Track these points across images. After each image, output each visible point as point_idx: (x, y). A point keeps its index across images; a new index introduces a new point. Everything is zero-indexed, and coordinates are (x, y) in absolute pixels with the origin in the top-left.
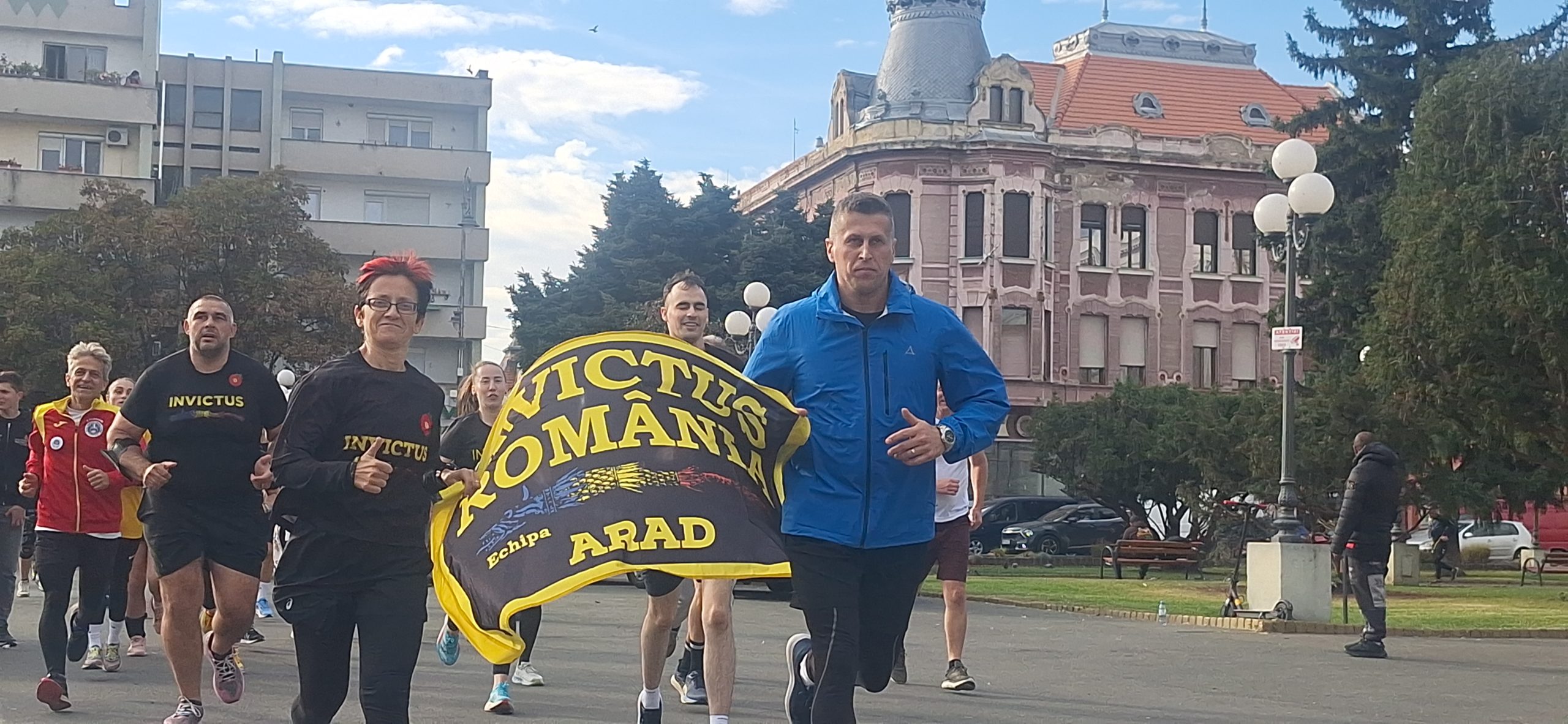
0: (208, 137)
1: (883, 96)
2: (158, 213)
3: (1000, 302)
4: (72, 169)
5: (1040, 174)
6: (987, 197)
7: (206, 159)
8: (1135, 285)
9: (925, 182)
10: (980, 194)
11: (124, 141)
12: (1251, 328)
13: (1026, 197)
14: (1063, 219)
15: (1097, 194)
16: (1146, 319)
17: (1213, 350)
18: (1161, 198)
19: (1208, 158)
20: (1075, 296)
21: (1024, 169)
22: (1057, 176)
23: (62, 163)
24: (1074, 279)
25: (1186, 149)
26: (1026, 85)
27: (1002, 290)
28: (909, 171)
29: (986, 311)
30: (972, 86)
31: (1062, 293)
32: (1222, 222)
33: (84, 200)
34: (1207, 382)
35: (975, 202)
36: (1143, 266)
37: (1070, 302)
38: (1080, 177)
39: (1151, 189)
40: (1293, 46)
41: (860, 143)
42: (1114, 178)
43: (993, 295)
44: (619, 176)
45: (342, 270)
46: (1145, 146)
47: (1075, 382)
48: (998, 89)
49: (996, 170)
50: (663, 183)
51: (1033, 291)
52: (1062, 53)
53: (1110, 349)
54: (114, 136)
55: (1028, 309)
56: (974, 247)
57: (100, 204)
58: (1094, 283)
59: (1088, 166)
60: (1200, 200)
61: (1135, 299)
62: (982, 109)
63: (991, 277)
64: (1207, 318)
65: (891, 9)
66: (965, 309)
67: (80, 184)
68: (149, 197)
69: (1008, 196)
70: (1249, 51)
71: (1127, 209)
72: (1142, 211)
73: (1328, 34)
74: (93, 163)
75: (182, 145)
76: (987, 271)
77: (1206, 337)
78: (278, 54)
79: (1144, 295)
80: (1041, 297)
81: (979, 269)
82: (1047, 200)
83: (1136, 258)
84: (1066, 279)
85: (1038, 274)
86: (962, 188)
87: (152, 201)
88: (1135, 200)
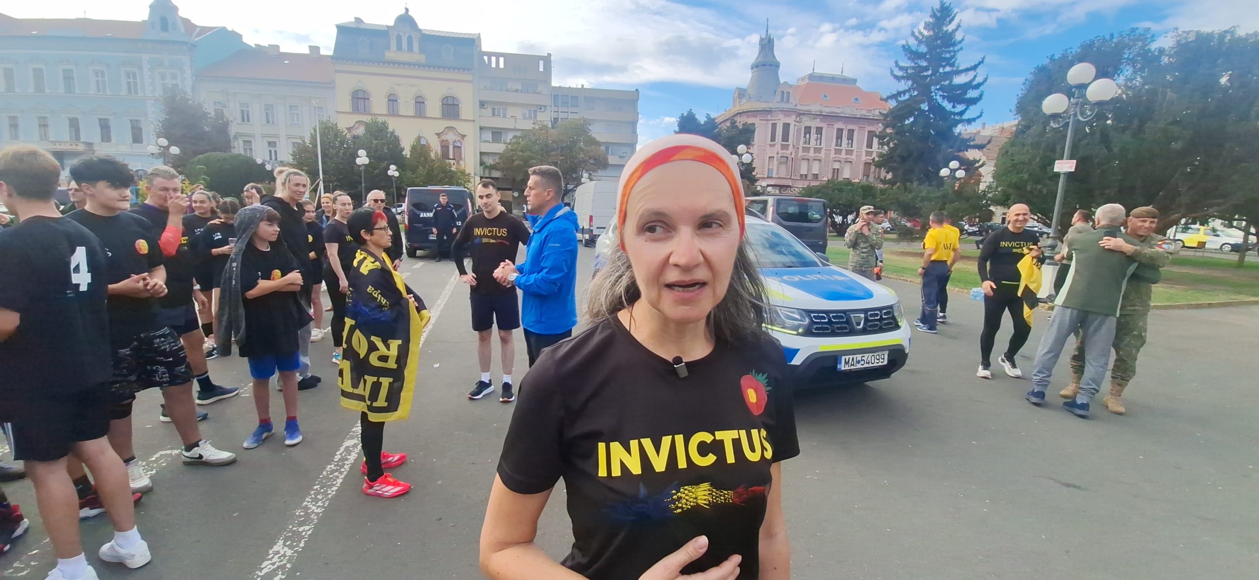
0: (565, 109)
1: (749, 95)
2: (551, 130)
3: (779, 155)
4: (530, 118)
5: (794, 117)
6: (778, 125)
7: (564, 115)
8: (818, 150)
9: (760, 120)
10: (776, 124)
11: (543, 110)
12: (839, 163)
13: (789, 125)
14: (799, 131)
15: (808, 124)
16: (820, 160)
17: (838, 169)
18: (828, 125)
19: (842, 113)
20: (801, 154)
21: (789, 116)
22: (798, 118)
23: (528, 116)
24: (801, 149)
25: (836, 110)
26: (791, 91)
27: (780, 152)
28: (755, 117)
29: (775, 158)
30: (775, 91)
31: (797, 153)
32: (844, 132)
33: (533, 126)
34: (835, 178)
35: (774, 126)
36: (820, 145)
37: (799, 155)
38: (805, 118)
39: (825, 122)
41: (742, 108)
42: (814, 119)
43: (778, 153)
44: (682, 114)
45: (600, 146)
46: (824, 109)
47: (799, 178)
48: (783, 92)
49: (781, 116)
50: (696, 116)
51: (789, 152)
52: (800, 82)
53: (809, 168)
54: (541, 109)
55: (787, 157)
56: (773, 139)
57: (537, 127)
58: (805, 150)
59: (807, 115)
60: (839, 125)
61: (817, 154)
62: (778, 97)
63: (778, 147)
64: (837, 160)
65: (752, 68)
66: (770, 157)
67: (532, 122)
68: (550, 125)
69: (784, 124)
70: (855, 81)
71: (817, 128)
72: (821, 128)
74: (535, 117)
75: (558, 112)
76: (776, 146)
77: (837, 166)
78: (583, 85)
79: (820, 153)
80: (791, 154)
81: (774, 145)
82: (795, 125)
83: (819, 141)
84: (798, 148)
85: (791, 147)
86: (770, 122)
88: (820, 125)
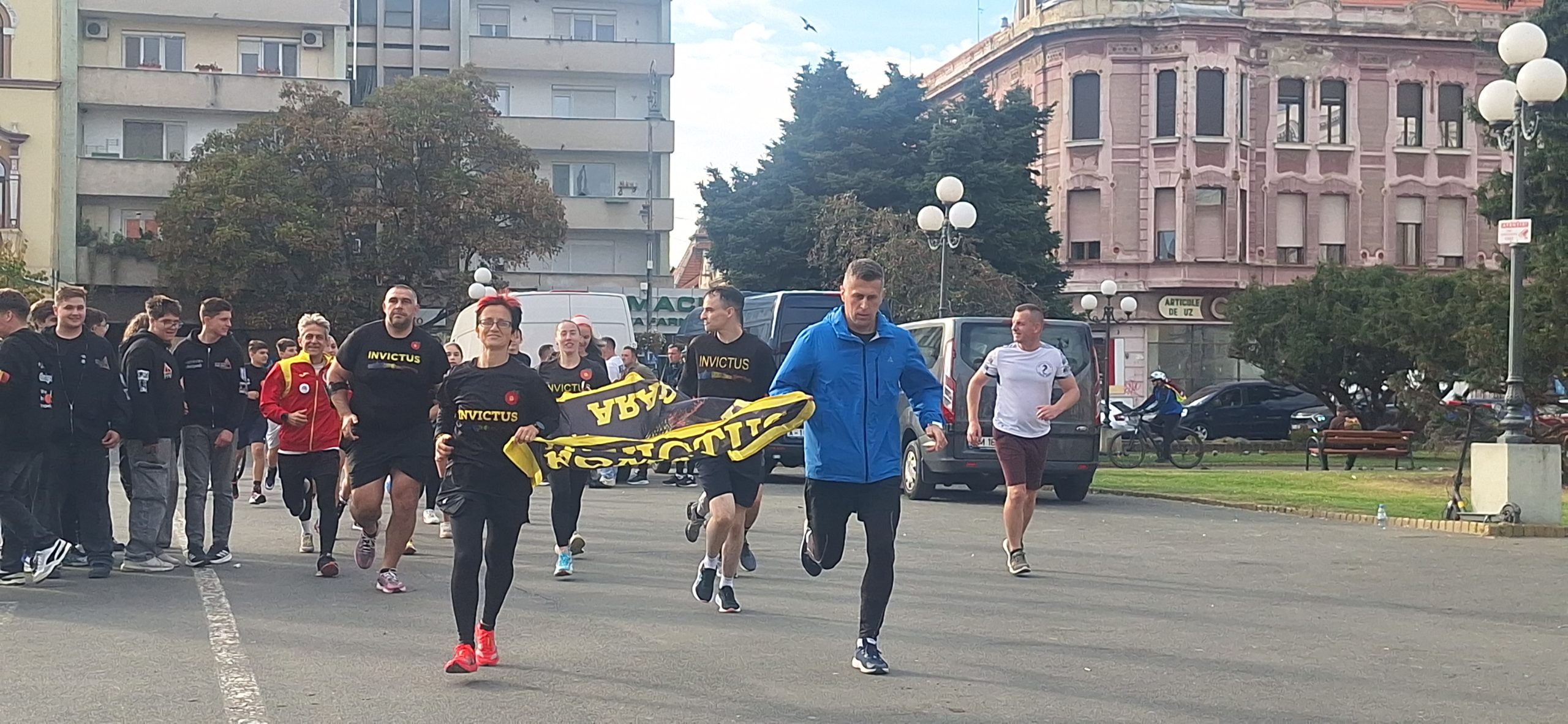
0: (399, 36)
2: (354, 113)
3: (1194, 183)
4: (271, 71)
5: (1234, 49)
6: (1179, 75)
7: (398, 58)
8: (1335, 161)
9: (1114, 61)
10: (1172, 72)
11: (319, 43)
12: (1458, 202)
13: (1221, 74)
14: (1260, 96)
15: (1294, 68)
16: (1346, 196)
17: (1418, 226)
18: (1362, 70)
19: (1412, 27)
20: (1272, 174)
21: (1218, 44)
22: (1253, 52)
23: (261, 66)
24: (1271, 156)
25: (1389, 19)
27: (1195, 170)
28: (1097, 49)
29: (1179, 192)
31: (1259, 171)
32: (1427, 93)
33: (284, 102)
34: (1412, 260)
35: (1167, 80)
36: (1344, 141)
37: (1267, 181)
38: (1277, 51)
39: (1352, 61)
41: (1047, 23)
42: (1313, 51)
43: (1186, 176)
44: (805, 68)
45: (534, 166)
46: (1344, 17)
47: (1273, 262)
49: (1189, 47)
50: (850, 74)
51: (1227, 170)
53: (1309, 227)
54: (311, 39)
55: (1223, 189)
56: (1166, 126)
57: (298, 106)
58: (1293, 160)
59: (1285, 40)
60: (1403, 71)
61: (1334, 175)
63: (1185, 157)
64: (1412, 193)
66: (1157, 190)
67: (279, 86)
68: (345, 98)
69: (1202, 73)
71: (1326, 82)
72: (1343, 84)
74: (291, 66)
75: (375, 45)
76: (1179, 151)
77: (1410, 213)
79: (1345, 171)
80: (1236, 176)
81: (1171, 149)
82: (1243, 76)
83: (1336, 130)
84: (1262, 156)
85: (1233, 153)
86: (1153, 66)
87: (348, 102)
88: (1335, 73)
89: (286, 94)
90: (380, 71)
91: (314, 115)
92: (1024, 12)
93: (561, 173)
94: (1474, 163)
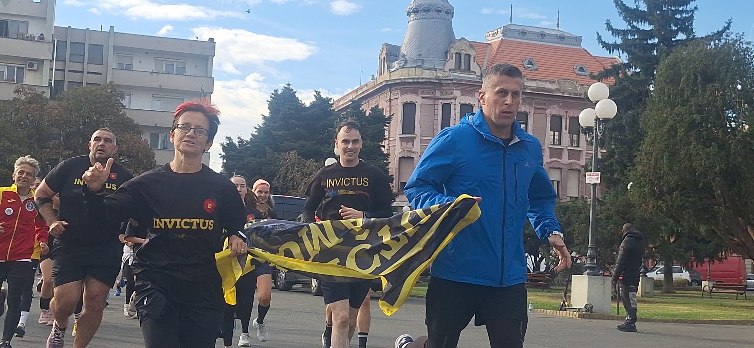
0: (77, 67)
1: (404, 56)
2: (51, 103)
4: (10, 80)
6: (452, 106)
7: (76, 77)
9: (423, 98)
10: (449, 105)
11: (35, 68)
12: (577, 172)
13: (471, 106)
17: (558, 182)
18: (535, 108)
19: (558, 90)
21: (470, 93)
23: (5, 77)
25: (548, 86)
26: (472, 53)
28: (415, 92)
30: (446, 53)
32: (564, 121)
33: (15, 96)
35: (446, 108)
39: (530, 104)
40: (599, 38)
41: (392, 78)
44: (276, 91)
45: (141, 133)
46: (528, 84)
48: (459, 54)
49: (457, 93)
50: (297, 95)
52: (490, 38)
54: (31, 65)
57: (23, 98)
60: (553, 110)
62: (451, 64)
64: (556, 166)
65: (409, 14)
67: (13, 88)
68: (47, 95)
69: (463, 105)
70: (578, 40)
72: (526, 114)
73: (616, 32)
74: (20, 78)
75: (64, 70)
77: (555, 176)
78: (112, 28)
86: (440, 101)
87: (48, 97)
88: (523, 109)
89: (17, 91)
90: (66, 84)
91: (30, 103)
92: (382, 72)
93: (155, 137)
94: (584, 154)
